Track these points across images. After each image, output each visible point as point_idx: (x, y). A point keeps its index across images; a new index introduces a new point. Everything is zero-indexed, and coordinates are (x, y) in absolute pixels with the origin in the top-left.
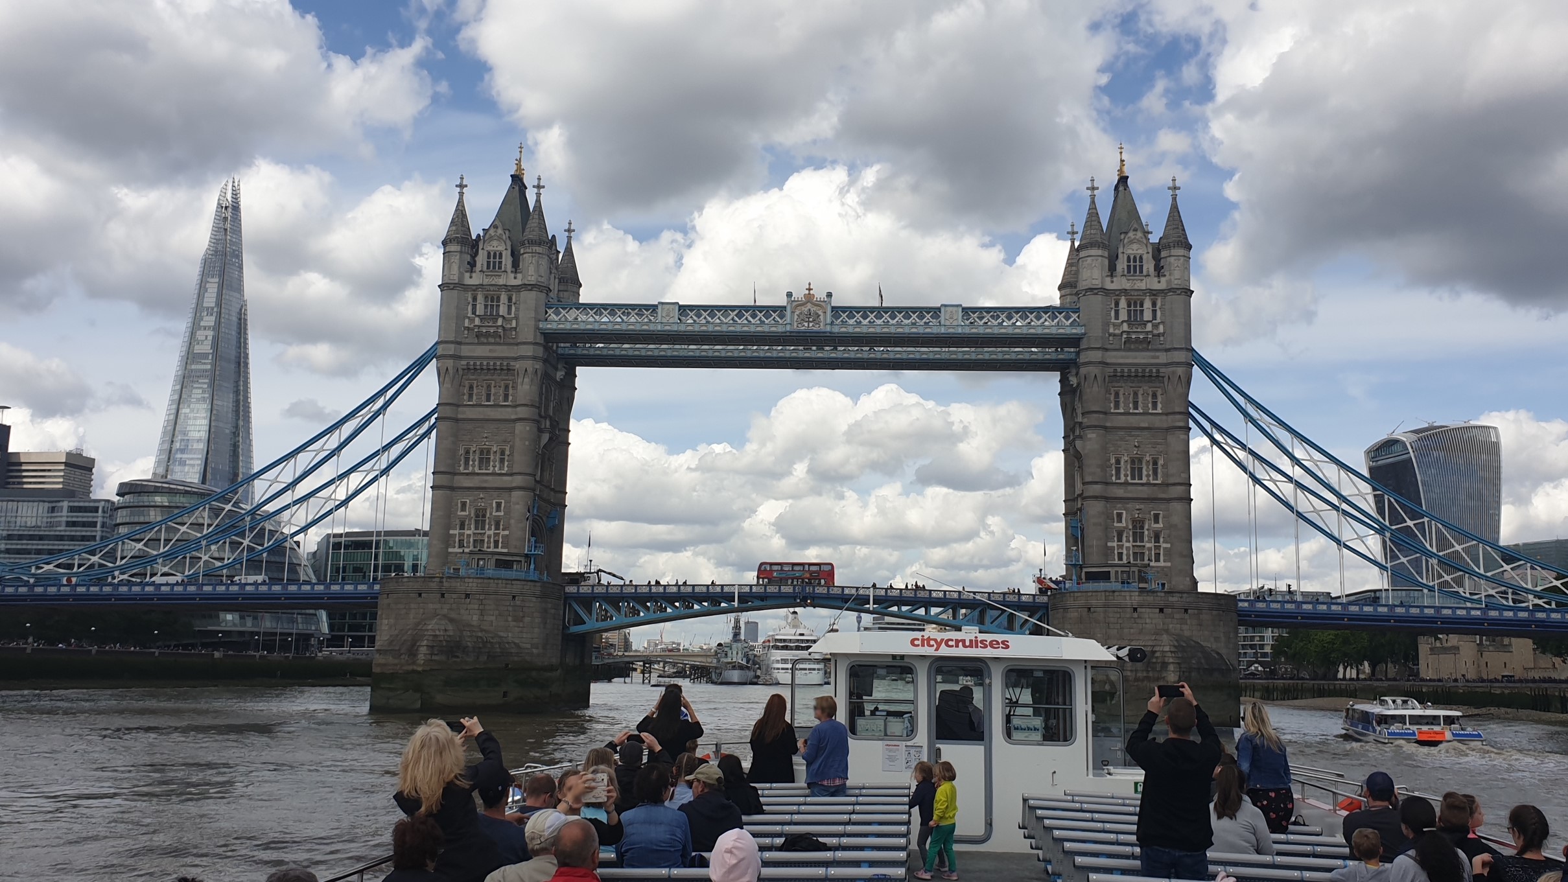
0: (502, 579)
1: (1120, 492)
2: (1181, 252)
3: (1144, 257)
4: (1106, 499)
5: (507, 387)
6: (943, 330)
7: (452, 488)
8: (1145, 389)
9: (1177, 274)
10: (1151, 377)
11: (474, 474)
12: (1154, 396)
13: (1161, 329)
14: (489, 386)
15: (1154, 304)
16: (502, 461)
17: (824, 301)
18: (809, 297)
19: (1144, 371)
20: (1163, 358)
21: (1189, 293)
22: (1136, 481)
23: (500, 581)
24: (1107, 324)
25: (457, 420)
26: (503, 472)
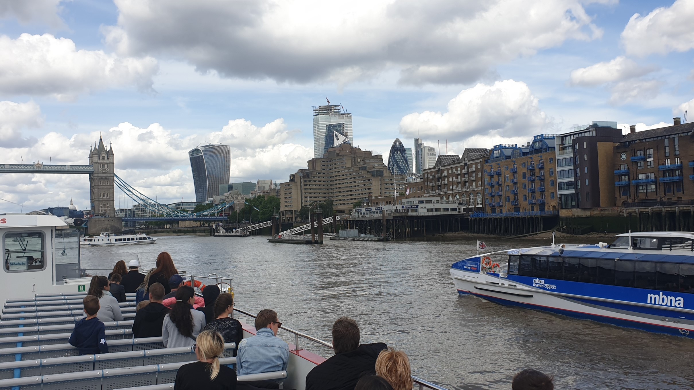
1: (101, 200)
2: (112, 156)
3: (105, 156)
8: (105, 181)
10: (107, 179)
13: (108, 170)
15: (107, 165)
17: (41, 164)
18: (38, 163)
19: (105, 178)
20: (109, 175)
21: (113, 164)
22: (104, 198)
24: (98, 169)
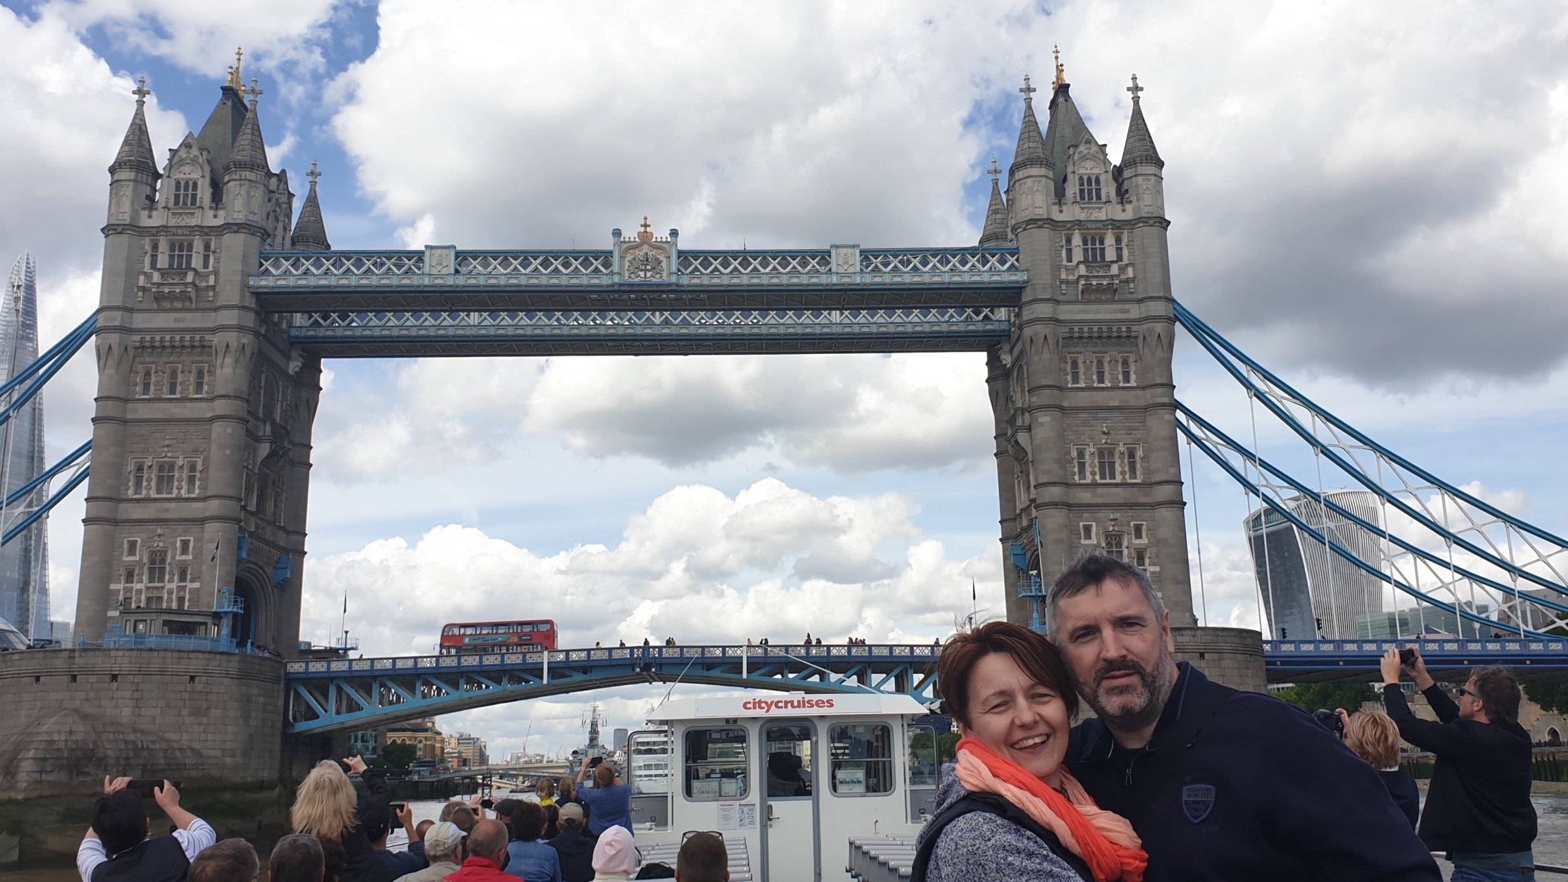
0: (173, 651)
1: (1085, 497)
2: (1151, 169)
3: (1102, 178)
4: (1068, 506)
5: (200, 374)
6: (835, 280)
7: (115, 522)
8: (1112, 354)
9: (1147, 199)
10: (1119, 338)
11: (148, 500)
12: (1125, 363)
13: (1130, 272)
14: (174, 374)
15: (1118, 240)
16: (191, 480)
17: (667, 242)
18: (645, 237)
19: (1110, 329)
20: (1134, 312)
21: (1165, 224)
22: (1108, 481)
23: (169, 654)
24: (1057, 268)
25: (124, 422)
26: (192, 496)
